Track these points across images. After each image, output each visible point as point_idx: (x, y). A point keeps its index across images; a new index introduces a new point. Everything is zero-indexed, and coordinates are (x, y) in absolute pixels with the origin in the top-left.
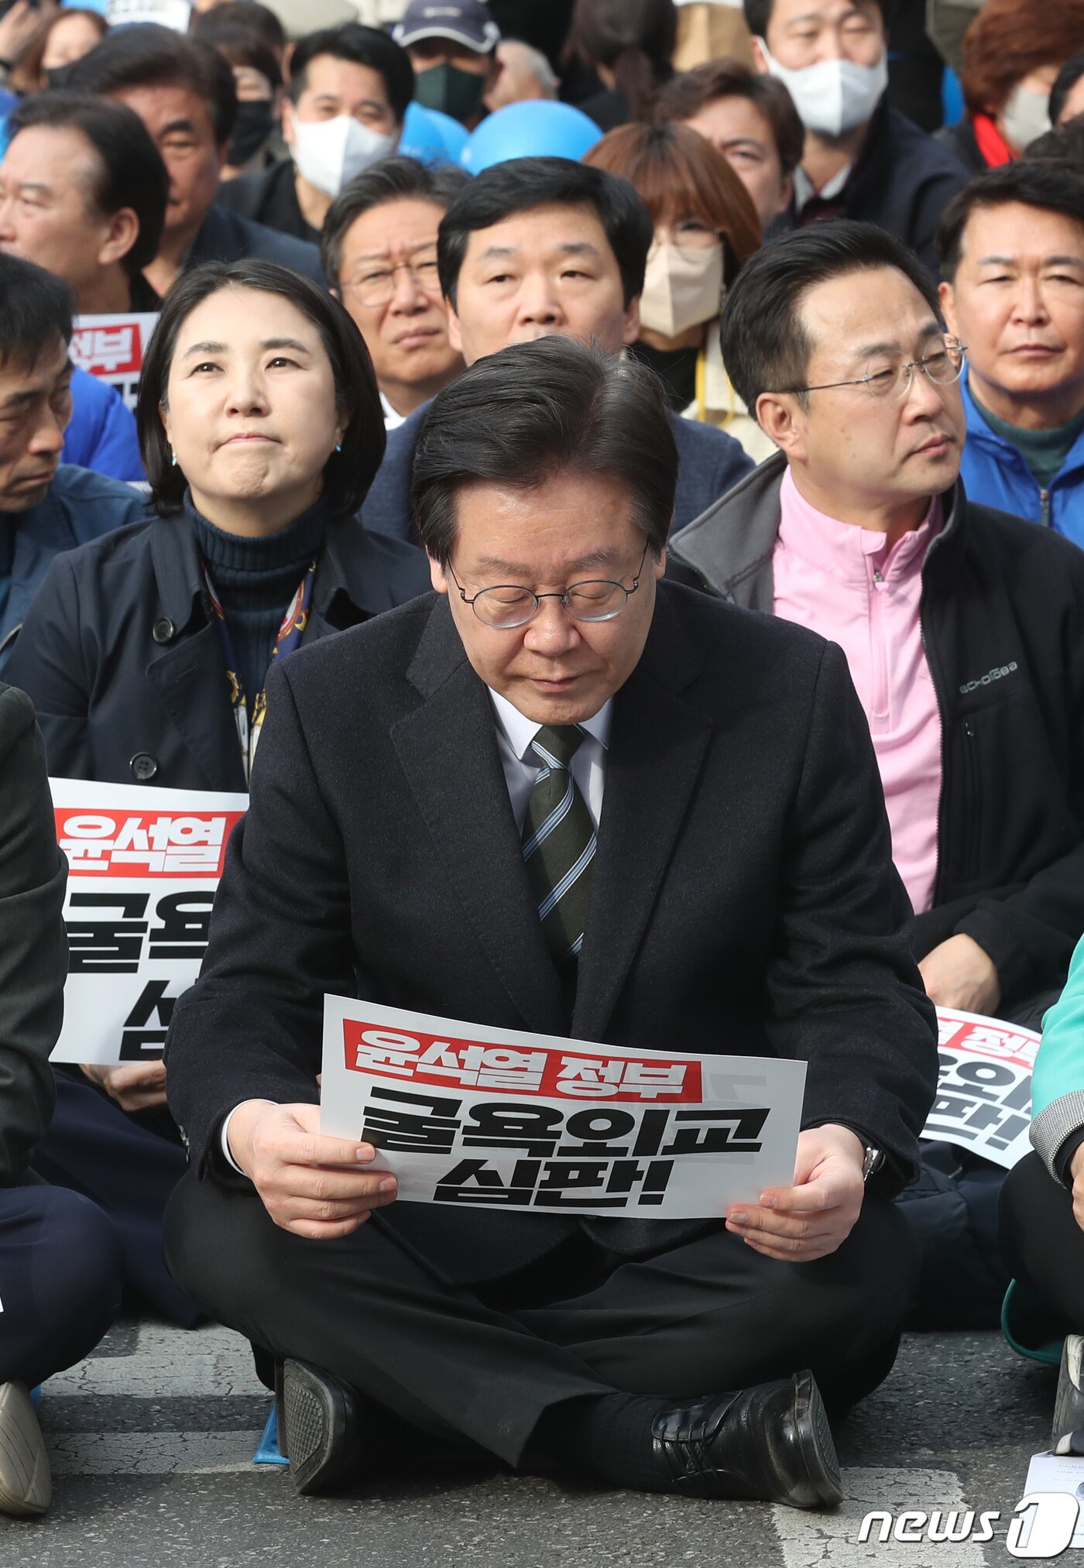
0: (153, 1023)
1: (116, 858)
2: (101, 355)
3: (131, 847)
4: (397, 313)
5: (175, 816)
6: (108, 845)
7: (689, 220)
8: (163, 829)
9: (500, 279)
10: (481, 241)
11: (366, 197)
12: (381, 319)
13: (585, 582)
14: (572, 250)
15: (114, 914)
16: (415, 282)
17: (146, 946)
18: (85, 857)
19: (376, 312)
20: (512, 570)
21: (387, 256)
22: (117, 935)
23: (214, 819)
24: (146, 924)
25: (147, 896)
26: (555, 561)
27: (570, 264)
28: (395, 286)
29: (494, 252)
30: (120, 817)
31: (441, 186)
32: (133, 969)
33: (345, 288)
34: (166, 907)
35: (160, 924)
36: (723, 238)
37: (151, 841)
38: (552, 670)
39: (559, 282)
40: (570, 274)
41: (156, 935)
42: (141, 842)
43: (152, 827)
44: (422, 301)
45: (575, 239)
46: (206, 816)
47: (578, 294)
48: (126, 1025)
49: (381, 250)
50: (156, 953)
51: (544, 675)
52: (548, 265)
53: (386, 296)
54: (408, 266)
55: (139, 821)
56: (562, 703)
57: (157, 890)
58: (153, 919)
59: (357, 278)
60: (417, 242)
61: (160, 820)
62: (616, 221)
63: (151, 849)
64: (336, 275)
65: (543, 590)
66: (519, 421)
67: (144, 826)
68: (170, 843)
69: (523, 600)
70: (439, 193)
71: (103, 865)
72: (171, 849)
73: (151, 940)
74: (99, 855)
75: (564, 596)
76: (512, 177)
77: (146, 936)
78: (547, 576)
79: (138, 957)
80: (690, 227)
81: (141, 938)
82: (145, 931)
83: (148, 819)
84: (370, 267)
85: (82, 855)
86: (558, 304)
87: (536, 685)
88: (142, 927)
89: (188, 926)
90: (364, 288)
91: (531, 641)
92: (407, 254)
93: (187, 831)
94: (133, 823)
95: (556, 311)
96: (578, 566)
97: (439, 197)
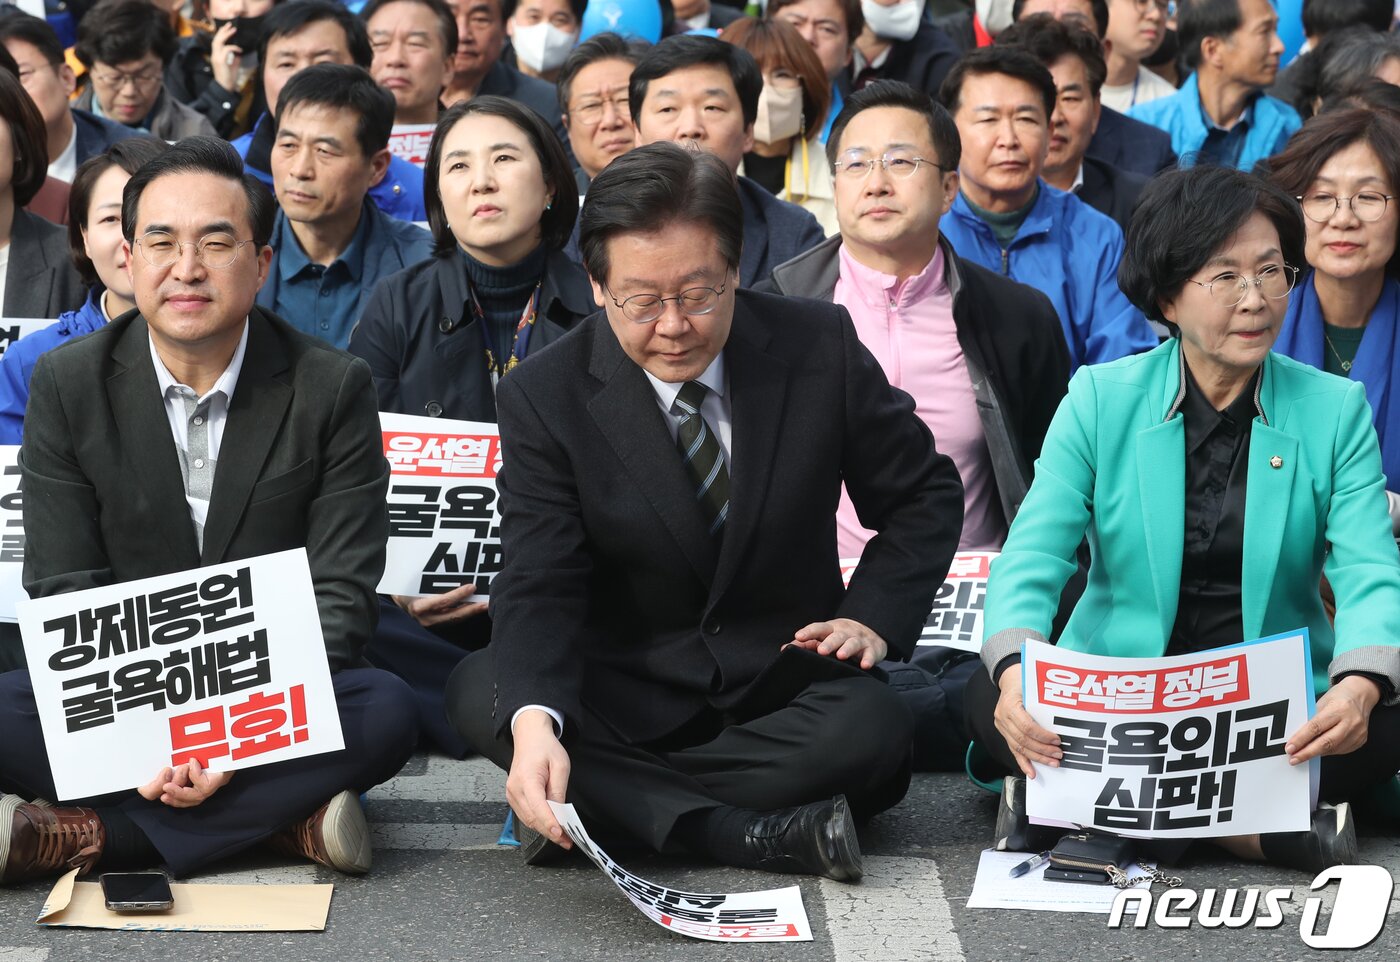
0: (441, 570)
1: (422, 463)
2: (417, 150)
3: (431, 457)
4: (604, 129)
5: (459, 437)
6: (417, 455)
7: (780, 72)
8: (451, 446)
9: (667, 110)
10: (655, 86)
11: (587, 57)
12: (594, 133)
13: (692, 289)
14: (712, 93)
15: (419, 499)
16: (616, 110)
17: (438, 520)
18: (402, 463)
19: (590, 128)
20: (646, 284)
21: (599, 94)
22: (420, 513)
23: (483, 440)
24: (438, 506)
25: (439, 488)
26: (672, 277)
27: (711, 101)
28: (603, 113)
29: (664, 93)
30: (424, 438)
31: (633, 51)
32: (429, 534)
33: (572, 113)
34: (452, 496)
35: (447, 506)
36: (802, 82)
37: (443, 453)
38: (674, 347)
39: (704, 113)
40: (711, 108)
41: (445, 513)
42: (437, 453)
43: (444, 444)
44: (620, 122)
45: (714, 86)
46: (478, 438)
47: (714, 121)
48: (424, 570)
49: (595, 90)
50: (444, 525)
51: (669, 350)
52: (697, 102)
53: (597, 119)
54: (611, 100)
55: (436, 440)
56: (681, 368)
57: (446, 485)
58: (443, 503)
59: (579, 108)
60: (617, 86)
61: (449, 440)
62: (740, 76)
63: (443, 458)
64: (566, 105)
65: (666, 296)
66: (645, 191)
67: (439, 443)
68: (455, 455)
69: (654, 304)
70: (632, 56)
71: (413, 468)
72: (456, 459)
73: (442, 516)
74: (411, 461)
75: (679, 299)
76: (676, 47)
77: (438, 514)
78: (668, 287)
79: (433, 527)
80: (781, 75)
81: (435, 516)
82: (437, 510)
83: (442, 439)
84: (588, 101)
85: (400, 461)
86: (703, 127)
87: (665, 357)
88: (436, 508)
89: (465, 508)
90: (584, 114)
91: (660, 329)
92: (611, 94)
93: (466, 447)
94: (432, 442)
95: (701, 131)
96: (686, 280)
97: (632, 59)
